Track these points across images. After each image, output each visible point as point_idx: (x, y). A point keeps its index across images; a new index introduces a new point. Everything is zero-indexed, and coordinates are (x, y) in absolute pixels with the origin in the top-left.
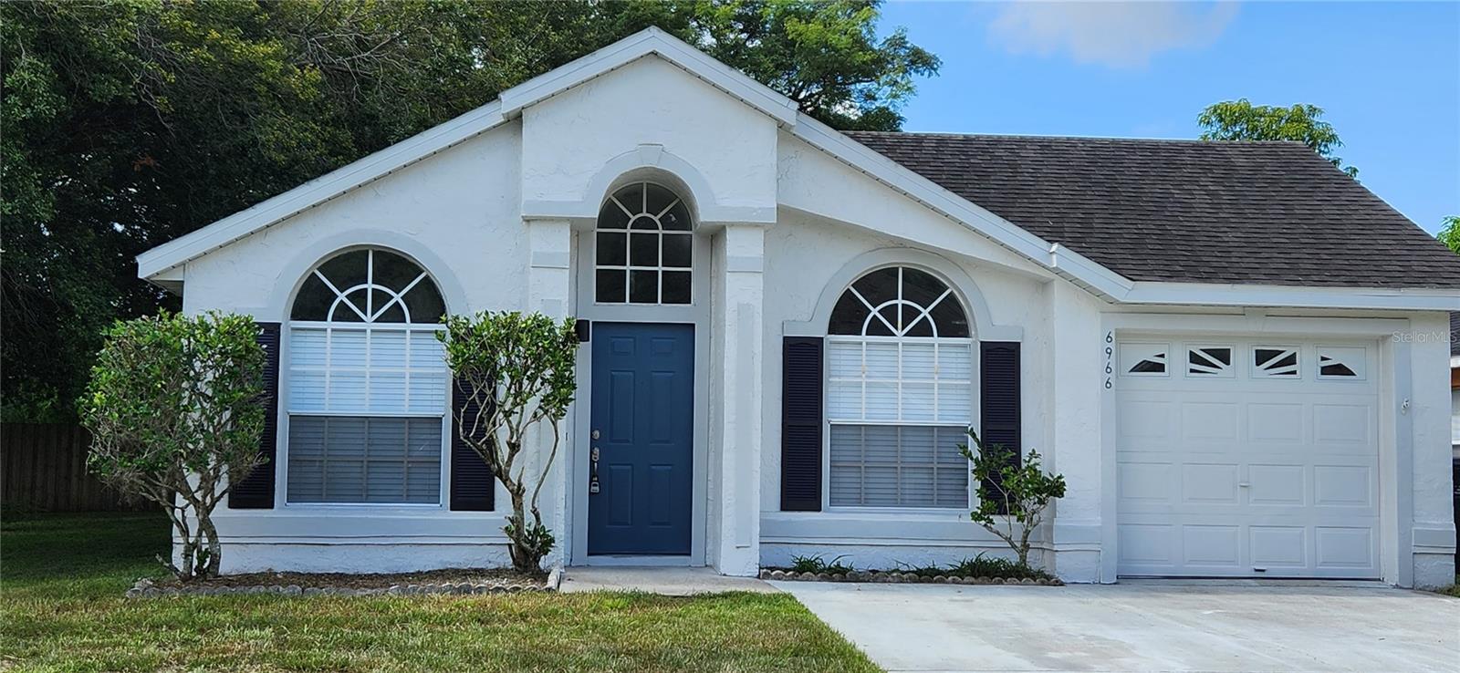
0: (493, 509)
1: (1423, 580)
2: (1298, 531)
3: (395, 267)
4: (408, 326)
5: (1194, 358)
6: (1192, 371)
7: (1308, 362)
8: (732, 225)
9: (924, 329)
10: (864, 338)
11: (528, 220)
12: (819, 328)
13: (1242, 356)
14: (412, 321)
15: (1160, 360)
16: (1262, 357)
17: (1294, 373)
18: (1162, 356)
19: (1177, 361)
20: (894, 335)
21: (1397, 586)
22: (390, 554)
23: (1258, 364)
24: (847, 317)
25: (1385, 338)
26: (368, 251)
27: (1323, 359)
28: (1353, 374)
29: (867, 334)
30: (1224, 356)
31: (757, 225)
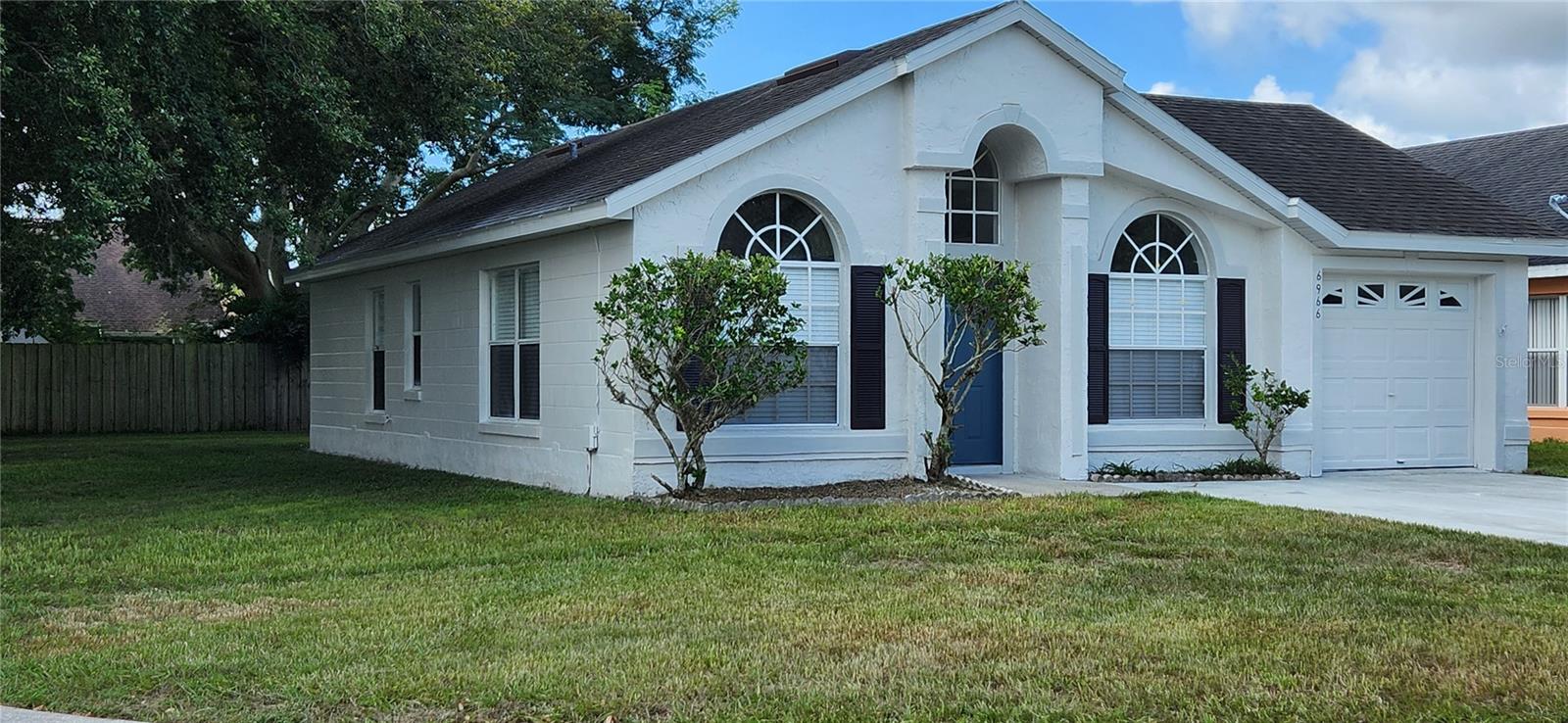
0: (884, 427)
1: (1509, 466)
2: (1423, 430)
3: (798, 208)
4: (810, 263)
5: (1362, 293)
6: (1360, 303)
7: (1433, 296)
8: (1066, 176)
9: (1172, 269)
10: (1132, 275)
11: (907, 169)
12: (1105, 268)
13: (1391, 290)
14: (813, 259)
15: (1338, 294)
16: (1404, 291)
17: (1423, 304)
18: (1340, 291)
19: (1350, 295)
20: (1153, 272)
21: (1493, 471)
22: (806, 469)
23: (1401, 297)
24: (1122, 259)
25: (1483, 277)
26: (775, 194)
27: (1442, 293)
28: (1458, 304)
29: (1135, 271)
30: (1379, 290)
31: (1084, 178)
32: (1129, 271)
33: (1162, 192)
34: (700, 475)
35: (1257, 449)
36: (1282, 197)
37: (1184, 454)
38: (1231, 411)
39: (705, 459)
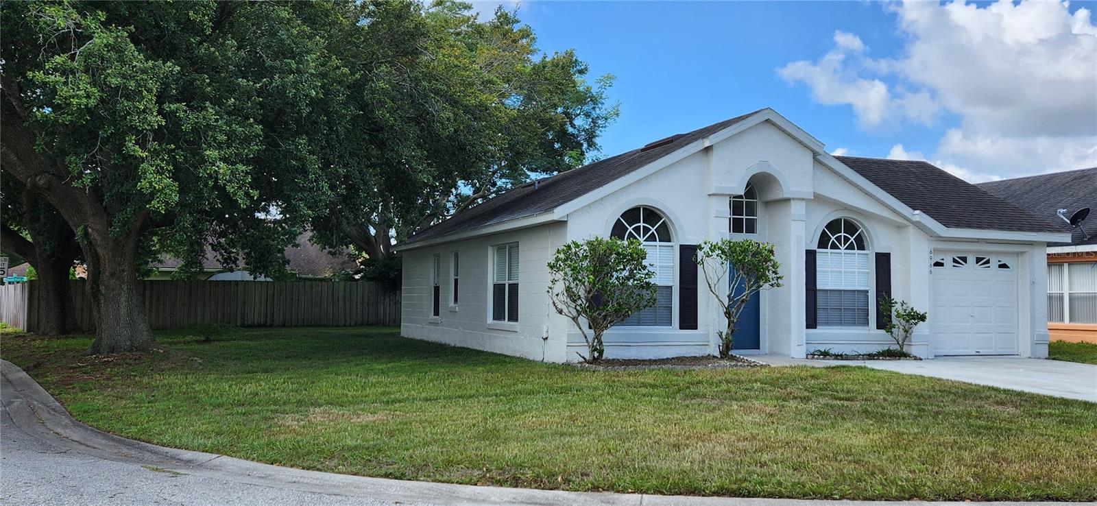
0: (696, 329)
1: (1038, 355)
2: (990, 335)
3: (652, 215)
4: (658, 243)
5: (955, 261)
6: (954, 266)
7: (994, 263)
8: (793, 199)
9: (851, 247)
10: (829, 250)
11: (709, 195)
12: (814, 246)
13: (971, 260)
14: (660, 241)
15: (942, 261)
16: (978, 260)
17: (989, 267)
18: (943, 259)
19: (948, 262)
20: (840, 249)
21: (1029, 357)
22: (656, 349)
23: (977, 263)
24: (823, 242)
25: (1022, 253)
26: (640, 208)
27: (999, 261)
28: (1008, 267)
29: (831, 248)
30: (965, 259)
31: (803, 199)
32: (827, 248)
33: (845, 207)
34: (601, 352)
35: (898, 343)
36: (910, 210)
37: (858, 346)
38: (884, 322)
39: (604, 344)
